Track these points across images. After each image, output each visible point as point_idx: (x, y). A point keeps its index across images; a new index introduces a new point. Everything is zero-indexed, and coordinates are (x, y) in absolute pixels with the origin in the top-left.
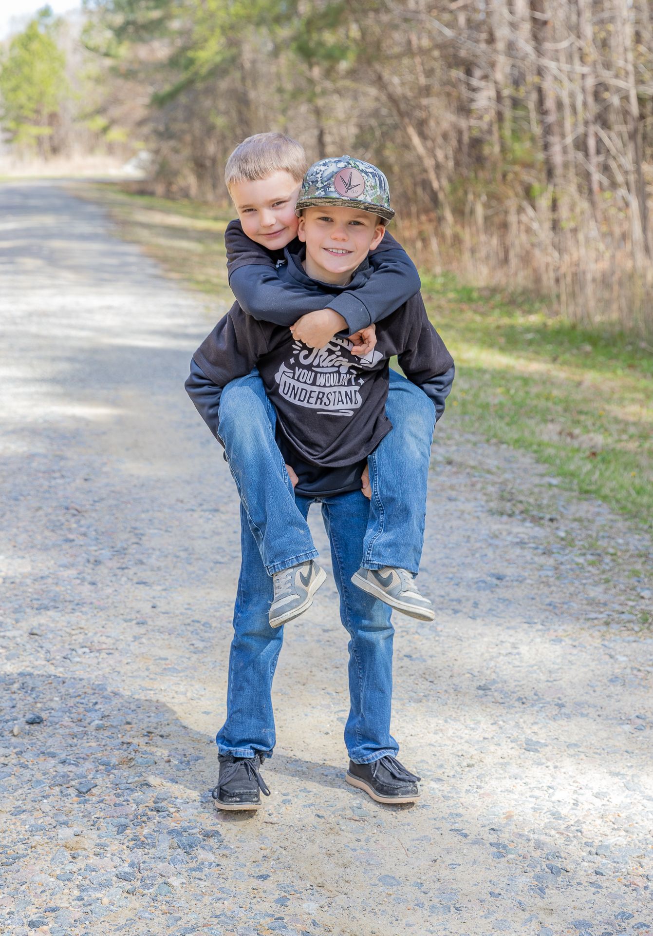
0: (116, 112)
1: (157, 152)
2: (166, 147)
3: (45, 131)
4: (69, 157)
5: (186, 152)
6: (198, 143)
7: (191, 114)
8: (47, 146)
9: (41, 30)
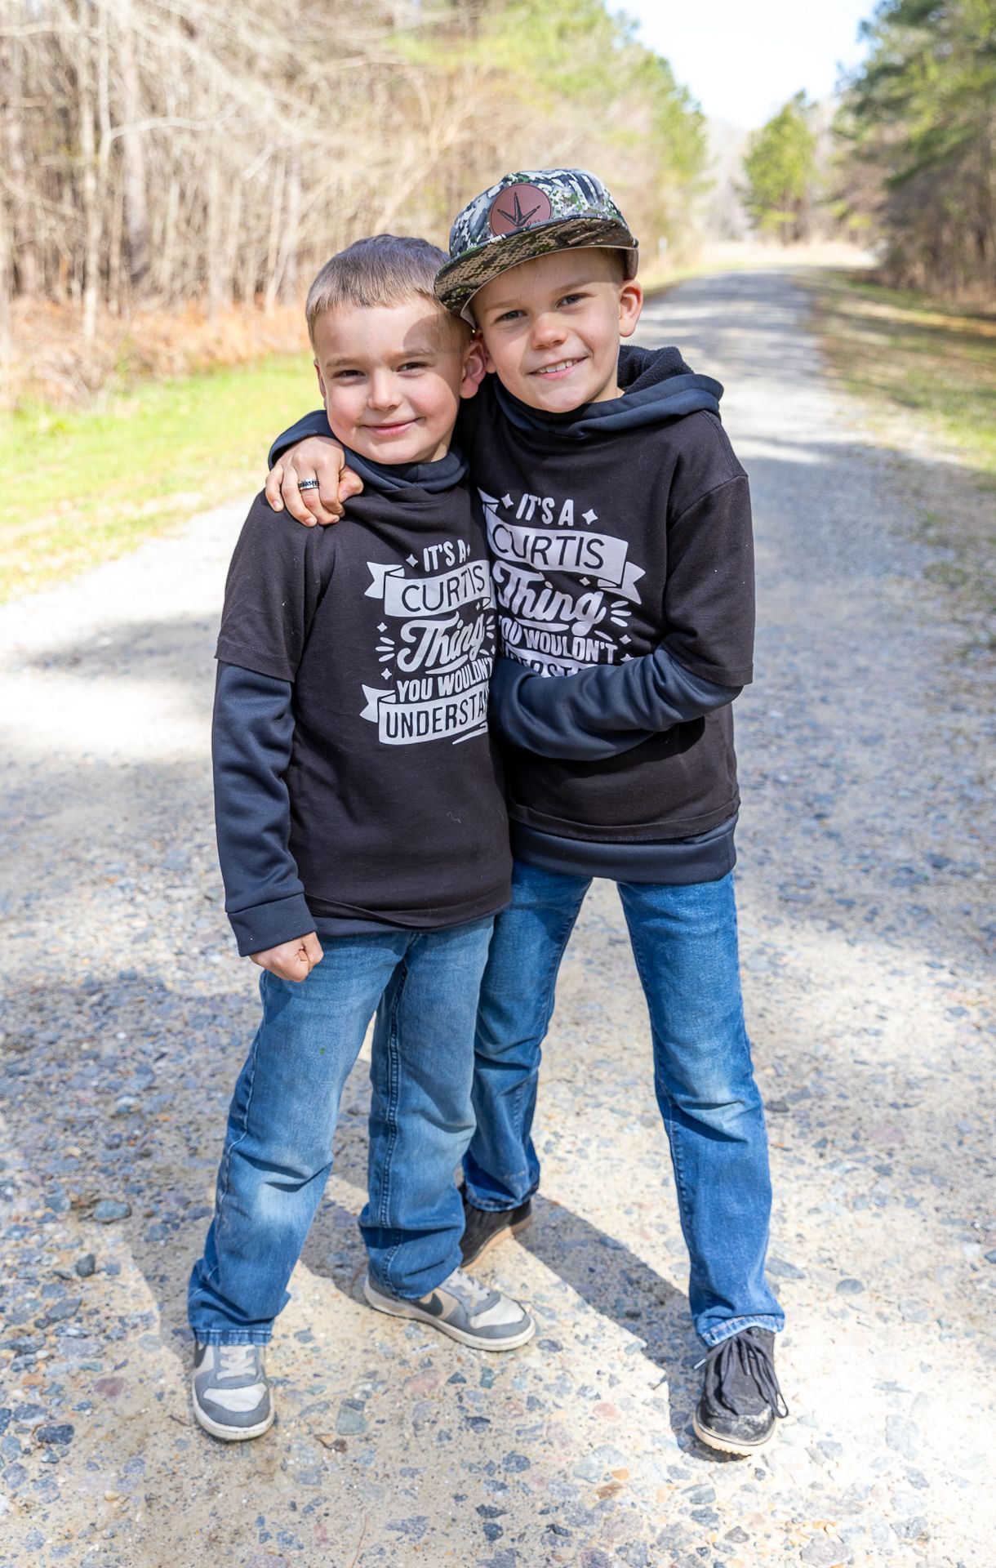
0: (857, 196)
1: (892, 239)
2: (901, 235)
3: (788, 217)
4: (807, 243)
5: (921, 241)
6: (934, 231)
7: (925, 199)
8: (789, 233)
9: (795, 115)
